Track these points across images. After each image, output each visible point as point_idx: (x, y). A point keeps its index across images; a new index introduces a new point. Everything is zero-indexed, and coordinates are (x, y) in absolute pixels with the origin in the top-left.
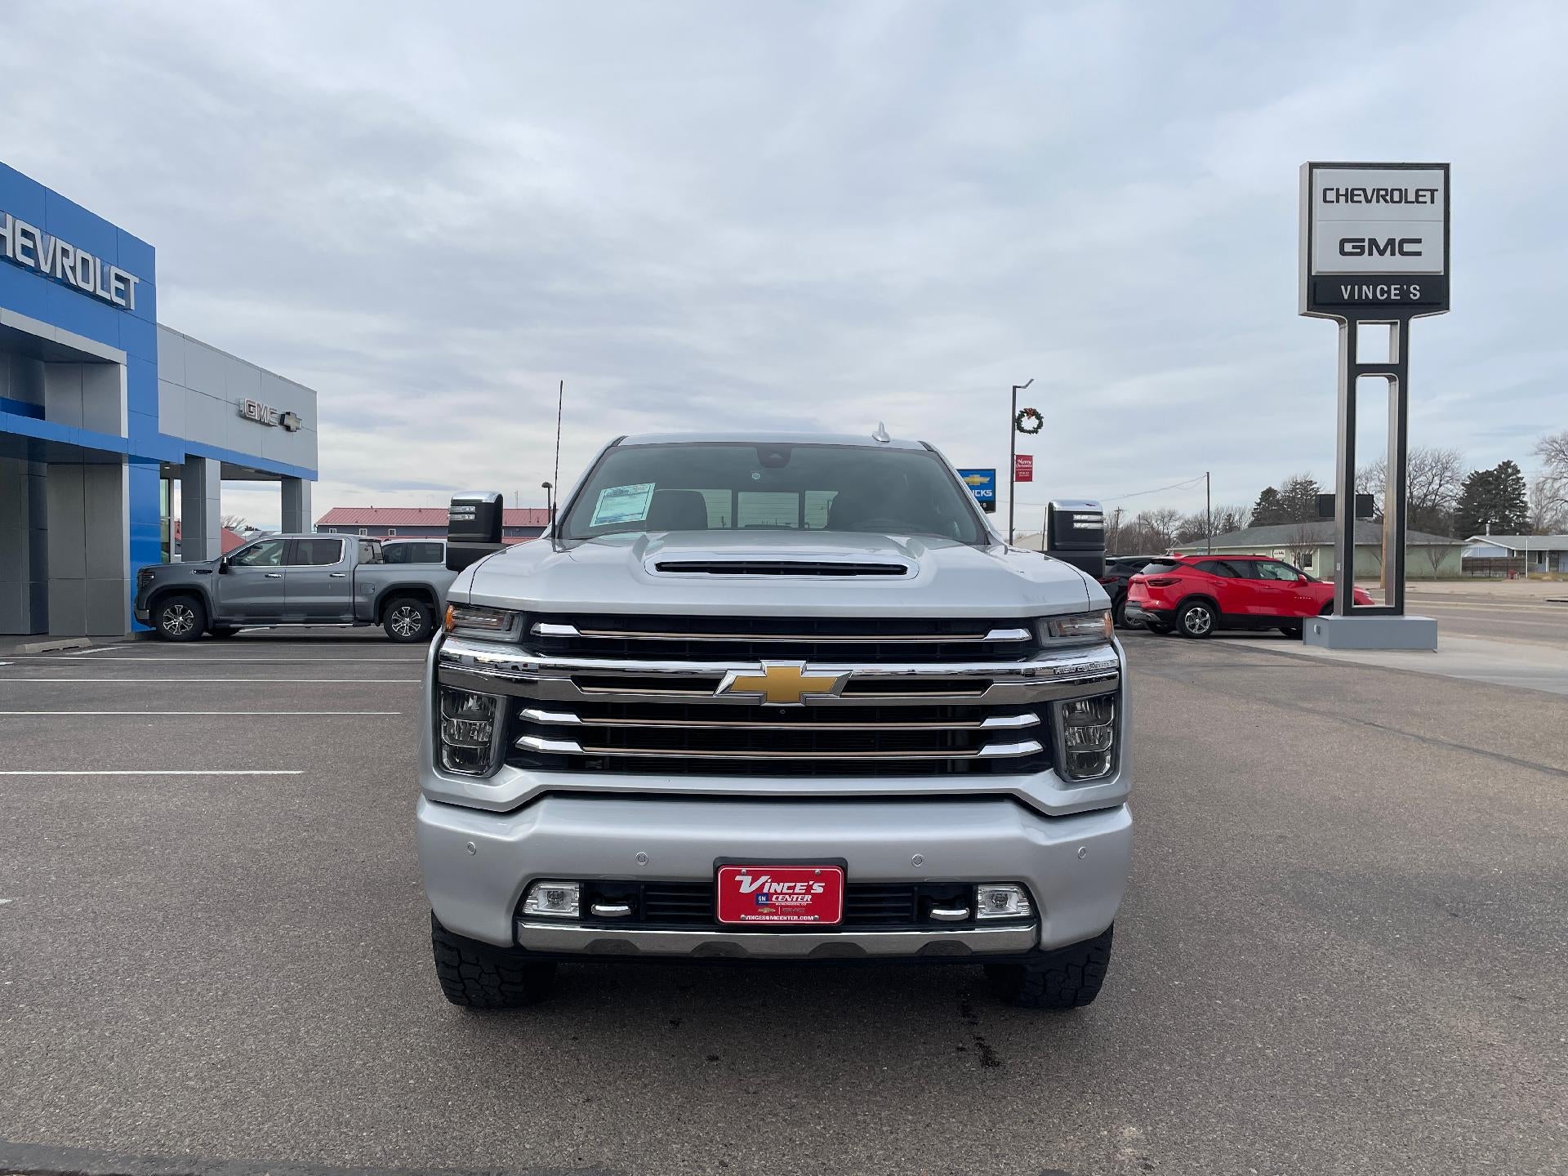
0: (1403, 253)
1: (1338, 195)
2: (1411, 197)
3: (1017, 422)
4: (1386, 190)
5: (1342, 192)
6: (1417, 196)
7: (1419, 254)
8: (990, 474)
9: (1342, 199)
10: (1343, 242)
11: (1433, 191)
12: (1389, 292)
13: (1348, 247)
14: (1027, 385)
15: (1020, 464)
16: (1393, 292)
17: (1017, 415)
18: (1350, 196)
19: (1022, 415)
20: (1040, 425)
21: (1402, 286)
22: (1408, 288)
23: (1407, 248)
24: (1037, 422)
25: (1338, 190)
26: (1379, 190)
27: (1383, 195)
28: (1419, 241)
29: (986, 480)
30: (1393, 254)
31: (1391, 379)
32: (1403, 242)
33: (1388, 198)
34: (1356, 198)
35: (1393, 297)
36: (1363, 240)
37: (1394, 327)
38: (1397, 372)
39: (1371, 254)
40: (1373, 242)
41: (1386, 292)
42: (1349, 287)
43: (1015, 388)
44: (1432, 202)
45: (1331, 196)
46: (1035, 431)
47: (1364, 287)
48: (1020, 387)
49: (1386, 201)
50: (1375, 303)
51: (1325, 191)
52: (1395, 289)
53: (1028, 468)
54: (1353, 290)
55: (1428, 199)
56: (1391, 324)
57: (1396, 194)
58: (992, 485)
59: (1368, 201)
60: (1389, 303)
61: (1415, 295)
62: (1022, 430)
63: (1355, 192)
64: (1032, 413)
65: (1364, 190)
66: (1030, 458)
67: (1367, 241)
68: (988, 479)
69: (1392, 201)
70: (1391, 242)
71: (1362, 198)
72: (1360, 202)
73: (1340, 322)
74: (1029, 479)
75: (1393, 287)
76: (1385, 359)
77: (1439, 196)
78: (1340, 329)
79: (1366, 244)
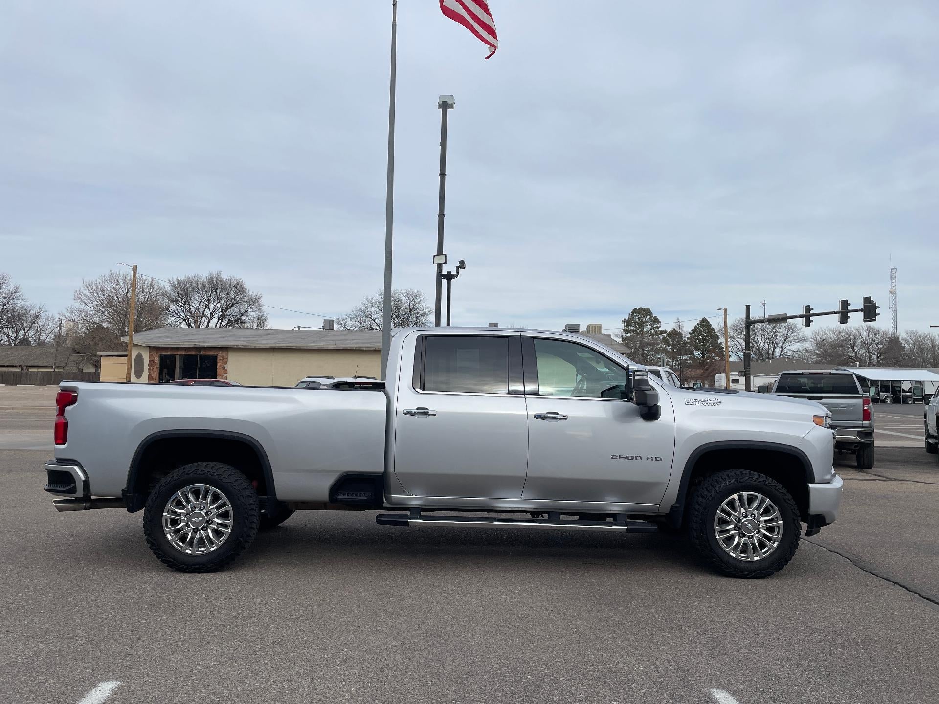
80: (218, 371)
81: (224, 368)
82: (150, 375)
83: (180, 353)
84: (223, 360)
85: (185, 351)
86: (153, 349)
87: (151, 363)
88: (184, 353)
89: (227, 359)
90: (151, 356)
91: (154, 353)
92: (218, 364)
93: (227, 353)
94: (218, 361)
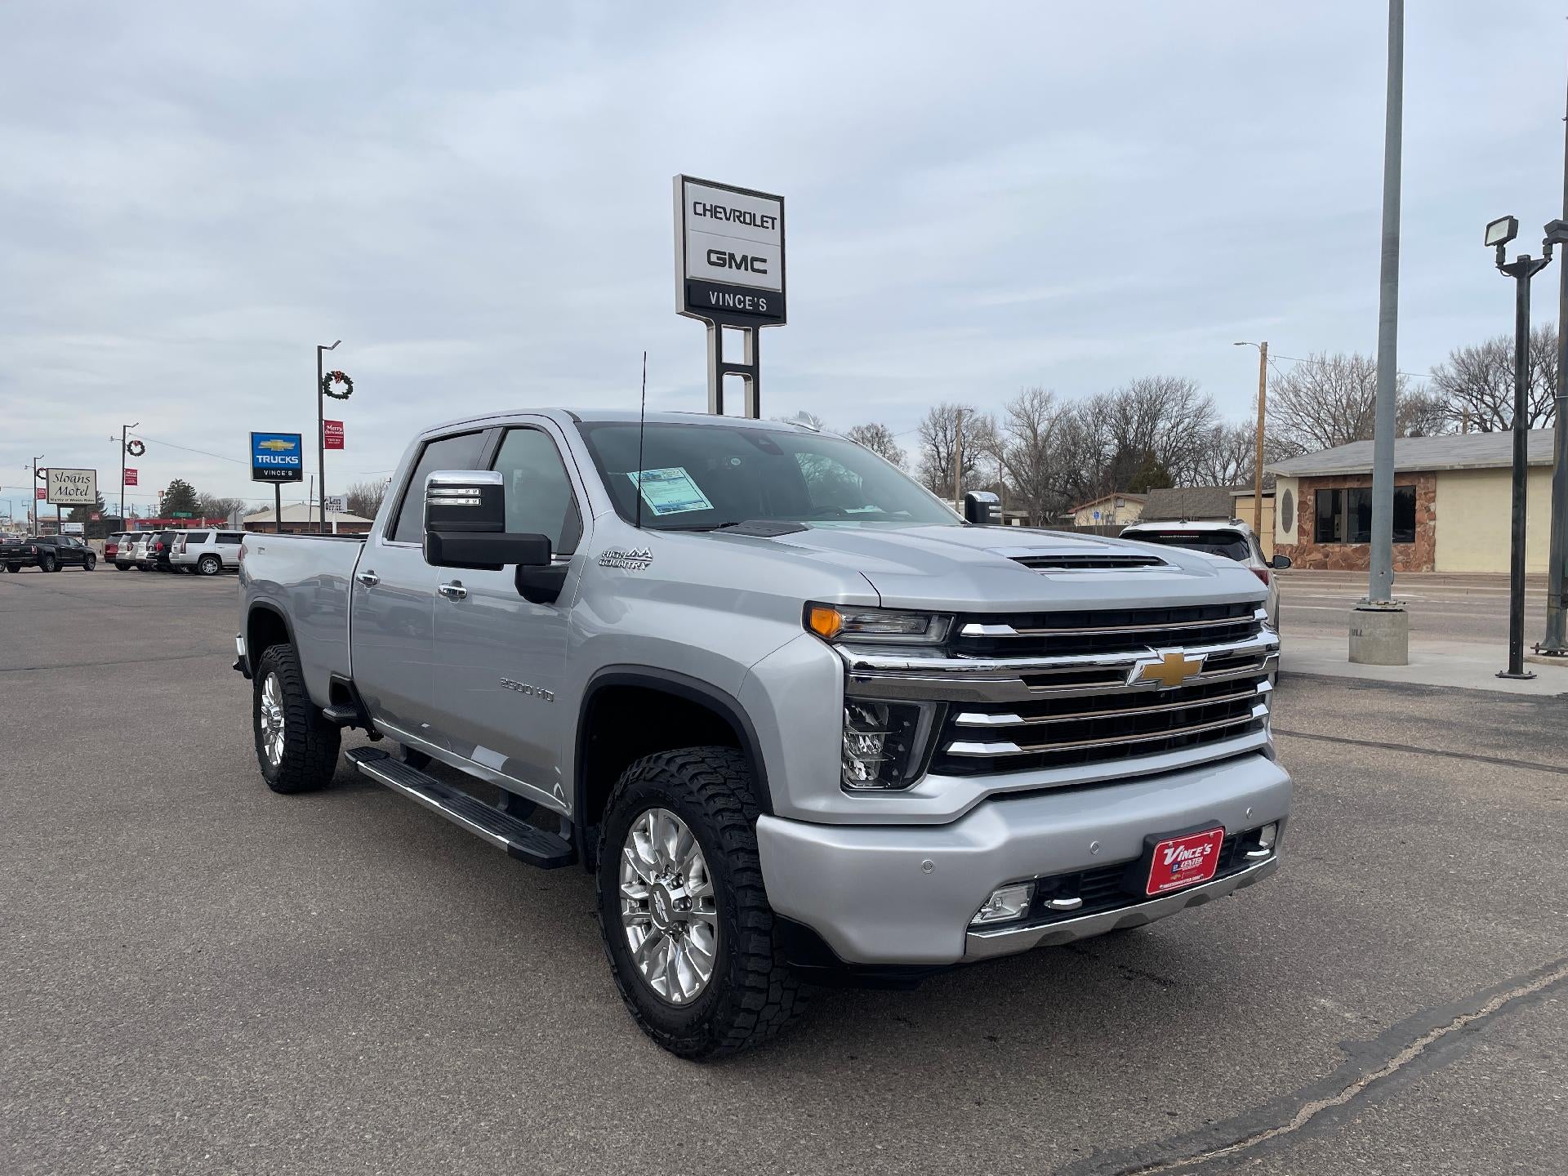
0: (754, 270)
1: (705, 210)
2: (758, 222)
3: (324, 386)
4: (740, 212)
5: (708, 207)
6: (762, 221)
7: (765, 272)
8: (296, 439)
9: (708, 213)
10: (710, 252)
11: (773, 219)
12: (744, 302)
13: (714, 258)
14: (333, 347)
15: (330, 430)
16: (747, 302)
17: (324, 377)
18: (714, 211)
19: (329, 377)
20: (350, 390)
21: (753, 299)
22: (758, 301)
23: (757, 265)
24: (347, 386)
25: (704, 205)
26: (735, 211)
27: (740, 216)
28: (764, 261)
29: (290, 446)
30: (746, 269)
31: (746, 379)
32: (754, 259)
33: (742, 219)
34: (718, 215)
35: (747, 307)
36: (724, 254)
37: (748, 333)
38: (751, 372)
39: (730, 267)
40: (732, 256)
41: (742, 302)
42: (716, 293)
43: (320, 348)
44: (773, 228)
45: (700, 209)
46: (345, 396)
47: (727, 296)
48: (326, 348)
49: (741, 222)
50: (733, 311)
51: (695, 203)
52: (749, 300)
53: (339, 435)
54: (718, 297)
55: (769, 225)
56: (745, 330)
57: (747, 216)
58: (298, 451)
59: (728, 219)
60: (743, 312)
61: (763, 307)
62: (330, 394)
63: (718, 209)
64: (340, 377)
65: (724, 209)
66: (340, 424)
67: (727, 254)
68: (293, 445)
69: (744, 222)
70: (745, 258)
71: (722, 216)
72: (721, 219)
73: (708, 323)
74: (341, 446)
75: (747, 298)
76: (741, 361)
77: (778, 223)
78: (708, 330)
79: (727, 257)
80: (1418, 516)
81: (1428, 510)
82: (1300, 527)
83: (1348, 485)
84: (1426, 494)
85: (1358, 481)
86: (1305, 481)
87: (1302, 505)
88: (1355, 485)
89: (1435, 492)
90: (1301, 492)
91: (1305, 489)
92: (1417, 502)
93: (1434, 481)
94: (1417, 497)
